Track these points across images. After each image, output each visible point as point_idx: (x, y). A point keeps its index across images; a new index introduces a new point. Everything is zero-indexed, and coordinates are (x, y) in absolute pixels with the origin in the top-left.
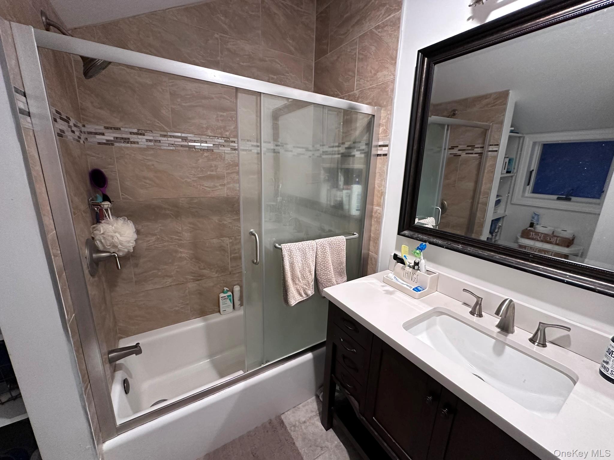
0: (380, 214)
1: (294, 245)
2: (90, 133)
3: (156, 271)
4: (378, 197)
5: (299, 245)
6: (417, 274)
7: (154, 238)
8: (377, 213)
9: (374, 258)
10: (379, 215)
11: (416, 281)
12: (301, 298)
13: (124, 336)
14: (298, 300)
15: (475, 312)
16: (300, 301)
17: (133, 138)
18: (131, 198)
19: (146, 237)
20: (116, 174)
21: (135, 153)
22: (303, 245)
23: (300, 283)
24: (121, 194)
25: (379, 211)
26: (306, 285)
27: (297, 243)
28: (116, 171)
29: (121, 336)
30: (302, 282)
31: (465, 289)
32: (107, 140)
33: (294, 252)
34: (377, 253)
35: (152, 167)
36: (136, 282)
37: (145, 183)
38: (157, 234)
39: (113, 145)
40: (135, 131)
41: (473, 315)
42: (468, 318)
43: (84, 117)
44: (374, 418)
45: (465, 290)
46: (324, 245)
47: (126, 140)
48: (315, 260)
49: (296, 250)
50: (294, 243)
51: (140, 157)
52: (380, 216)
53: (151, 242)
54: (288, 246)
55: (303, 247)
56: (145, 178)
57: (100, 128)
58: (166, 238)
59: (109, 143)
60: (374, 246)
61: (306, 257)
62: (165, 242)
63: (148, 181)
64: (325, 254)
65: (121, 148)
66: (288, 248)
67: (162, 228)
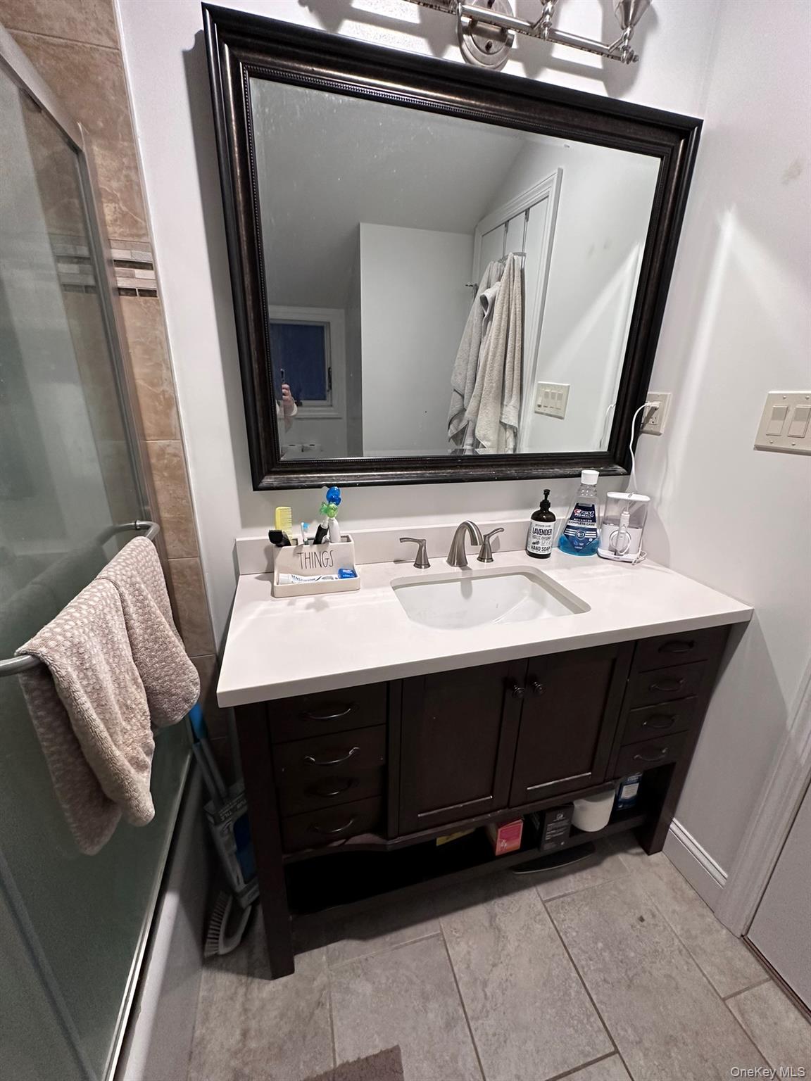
0: (175, 455)
4: (156, 412)
6: (329, 550)
8: (167, 456)
9: (190, 567)
10: (175, 460)
11: (330, 563)
15: (421, 562)
25: (170, 450)
31: (403, 537)
34: (194, 551)
41: (421, 568)
42: (416, 575)
44: (419, 815)
45: (402, 540)
52: (178, 462)
60: (179, 540)
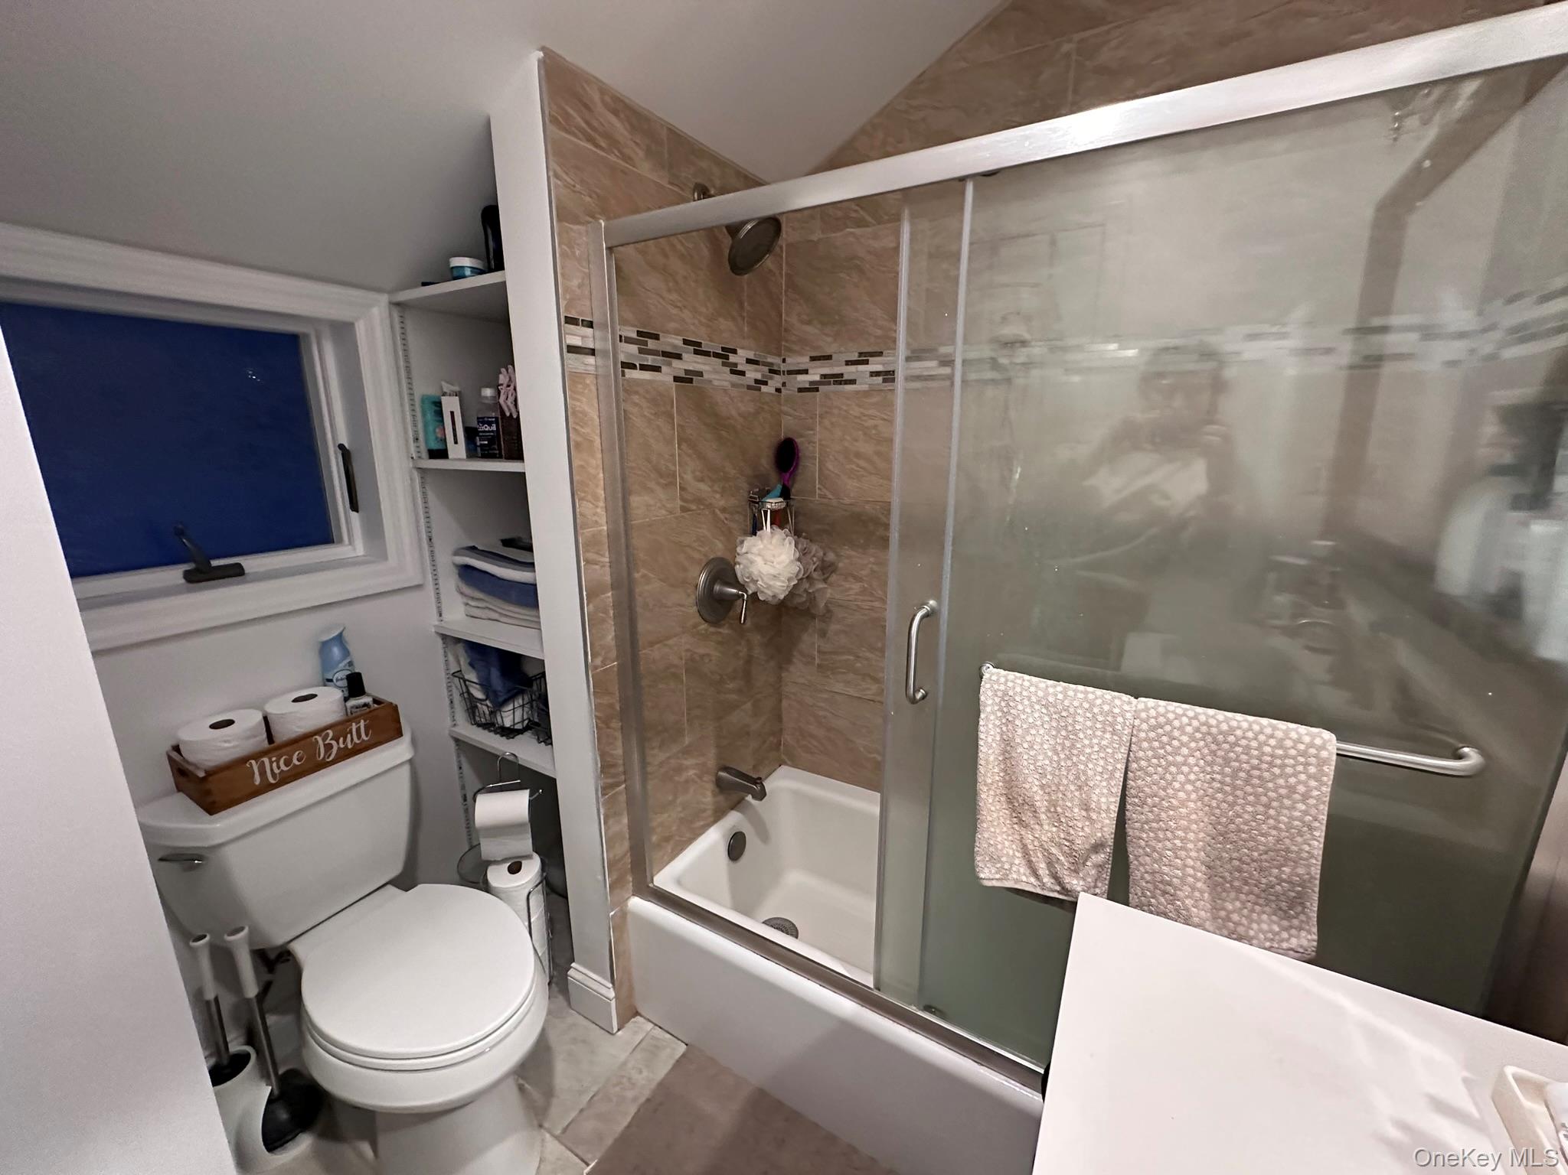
1: (1026, 684)
2: (790, 372)
3: (851, 658)
5: (1051, 690)
7: (856, 587)
12: (1032, 880)
13: (789, 762)
14: (1017, 881)
16: (1027, 889)
17: (849, 371)
18: (830, 496)
19: (846, 580)
20: (814, 447)
21: (849, 402)
22: (1066, 696)
23: (1037, 827)
24: (817, 486)
26: (1059, 845)
27: (1043, 683)
28: (814, 443)
29: (786, 760)
30: (1046, 827)
32: (811, 383)
33: (1020, 707)
35: (874, 432)
36: (819, 666)
37: (858, 466)
38: (864, 578)
39: (817, 390)
40: (855, 357)
43: (787, 345)
46: (1176, 733)
47: (838, 379)
48: (1119, 775)
49: (1032, 707)
50: (1035, 679)
51: (856, 411)
53: (851, 592)
54: (1002, 680)
55: (1066, 703)
56: (858, 455)
57: (803, 361)
58: (880, 592)
59: (813, 388)
61: (1073, 746)
62: (877, 601)
63: (862, 463)
64: (1173, 769)
65: (827, 396)
66: (1002, 687)
67: (875, 568)
